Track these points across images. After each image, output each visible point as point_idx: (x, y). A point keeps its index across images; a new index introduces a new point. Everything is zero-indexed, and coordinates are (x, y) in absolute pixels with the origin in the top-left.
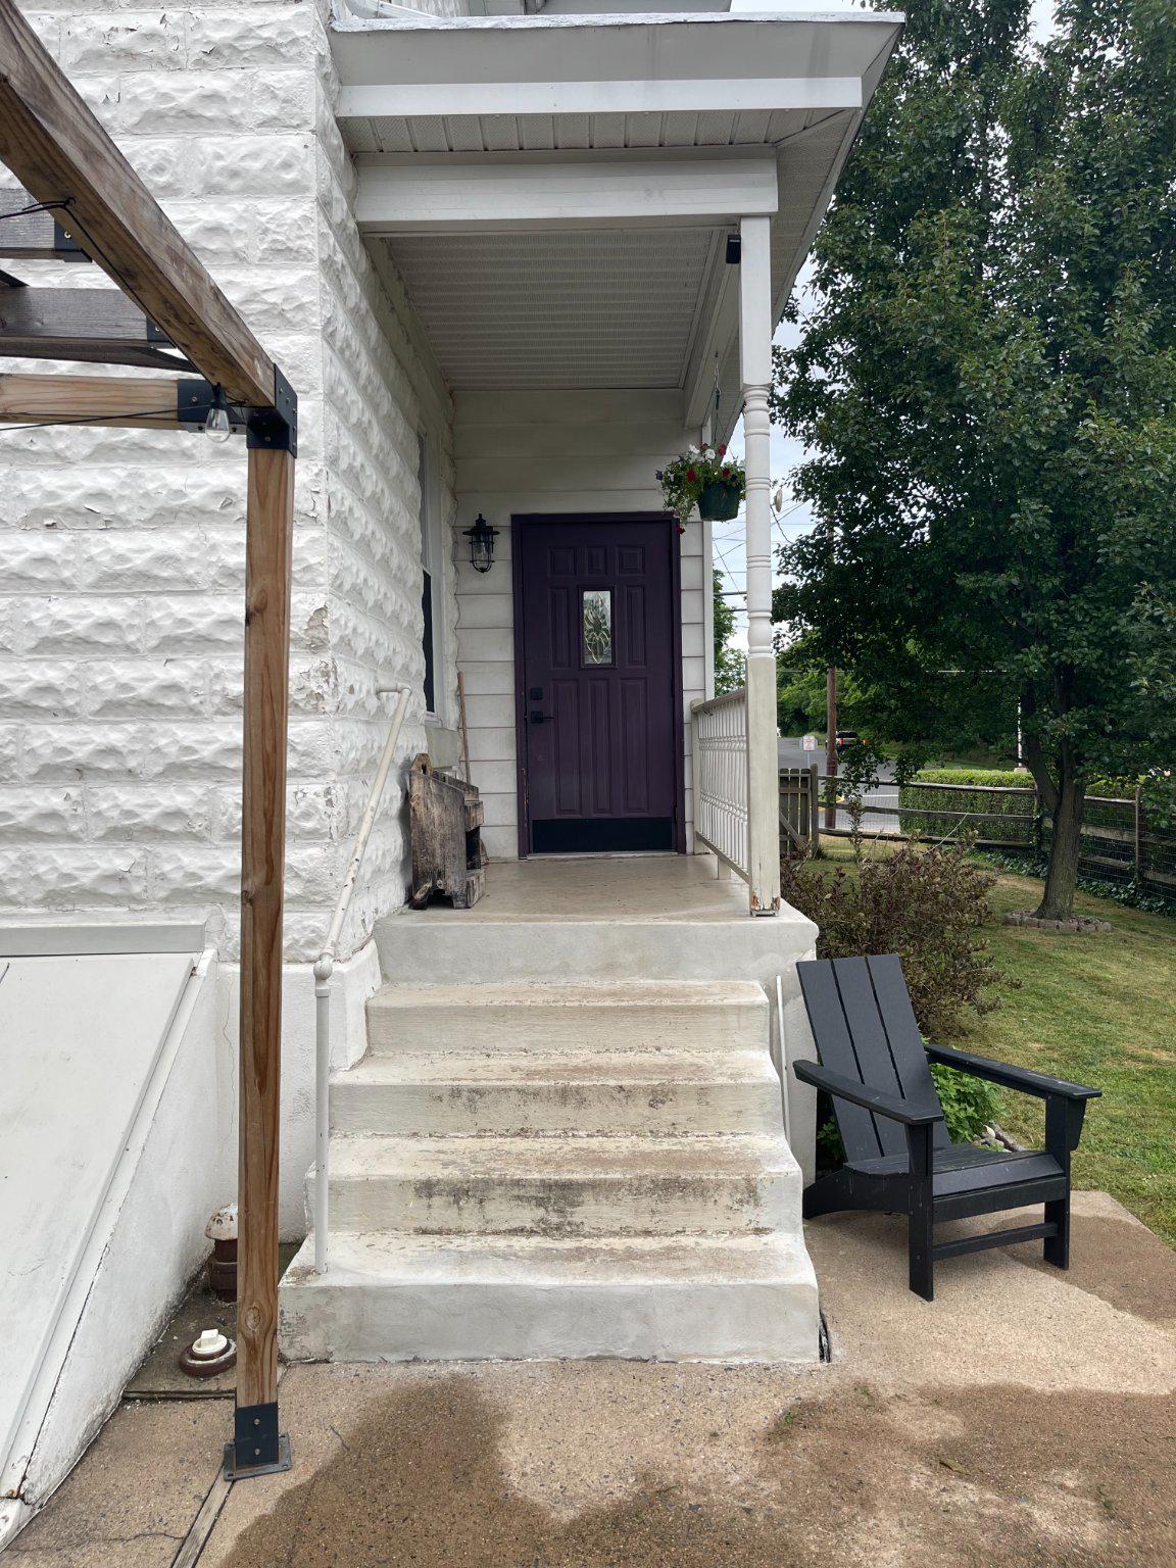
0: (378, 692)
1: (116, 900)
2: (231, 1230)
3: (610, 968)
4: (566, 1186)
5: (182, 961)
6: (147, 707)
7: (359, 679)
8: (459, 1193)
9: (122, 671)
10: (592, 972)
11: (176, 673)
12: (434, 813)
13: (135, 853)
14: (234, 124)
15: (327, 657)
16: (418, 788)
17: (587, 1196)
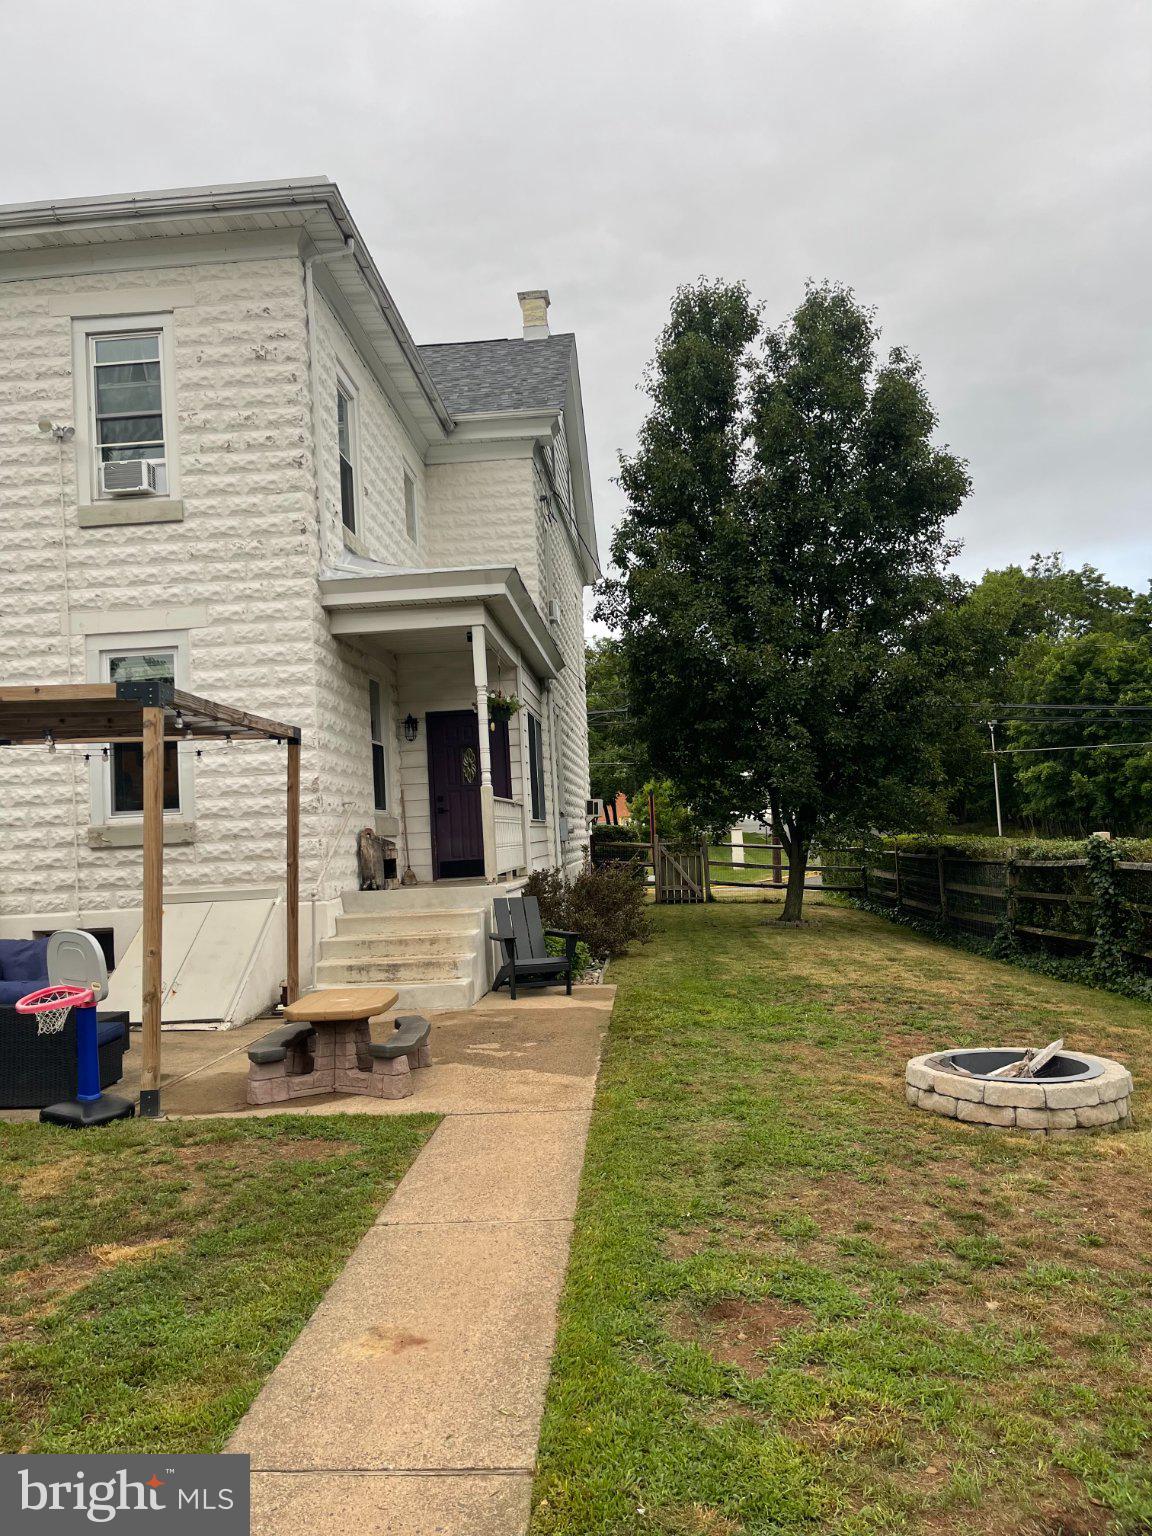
0: (343, 805)
1: (248, 881)
2: (285, 984)
3: (429, 905)
4: (395, 966)
5: (269, 902)
6: (258, 814)
7: (334, 801)
8: (360, 969)
9: (250, 802)
10: (422, 907)
11: (268, 802)
12: (371, 853)
13: (254, 864)
14: (285, 618)
15: (319, 794)
16: (364, 843)
17: (402, 969)
